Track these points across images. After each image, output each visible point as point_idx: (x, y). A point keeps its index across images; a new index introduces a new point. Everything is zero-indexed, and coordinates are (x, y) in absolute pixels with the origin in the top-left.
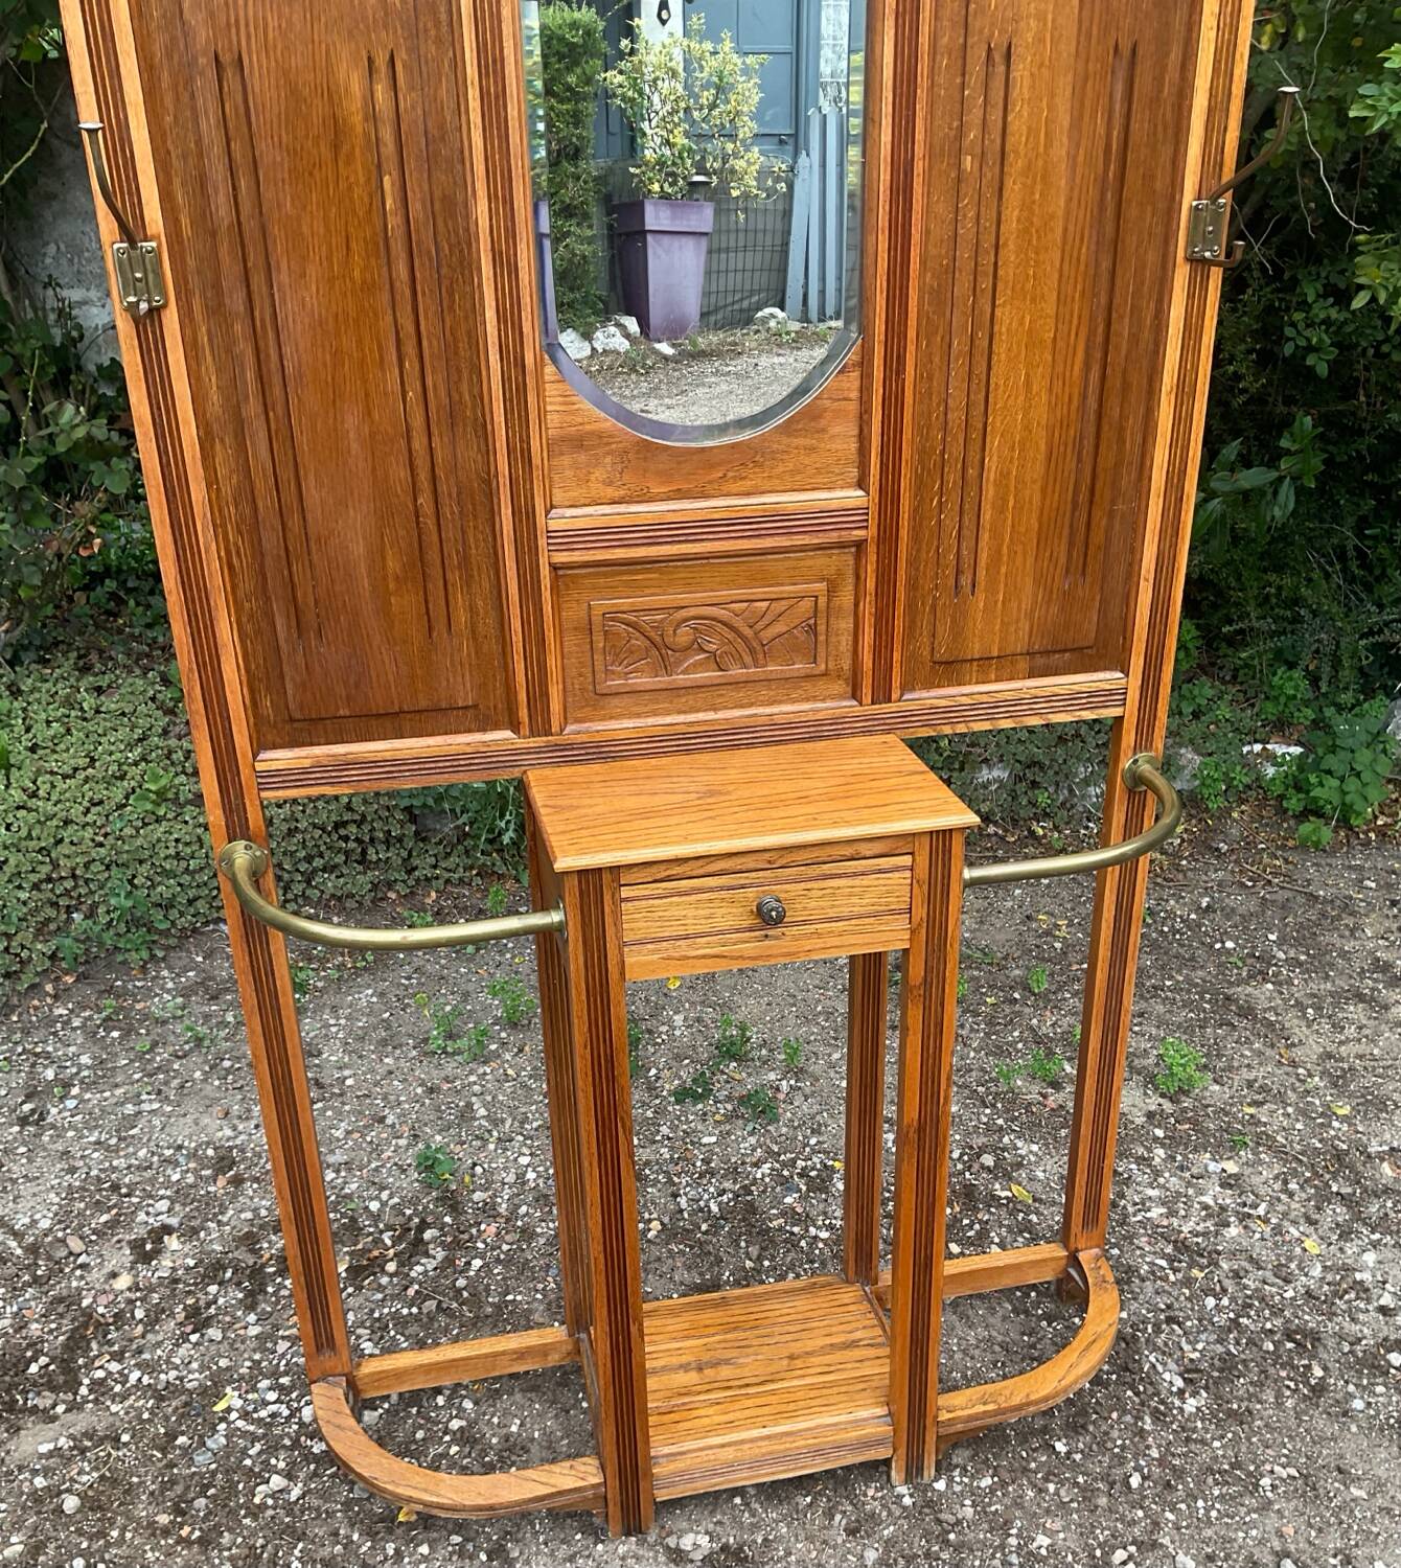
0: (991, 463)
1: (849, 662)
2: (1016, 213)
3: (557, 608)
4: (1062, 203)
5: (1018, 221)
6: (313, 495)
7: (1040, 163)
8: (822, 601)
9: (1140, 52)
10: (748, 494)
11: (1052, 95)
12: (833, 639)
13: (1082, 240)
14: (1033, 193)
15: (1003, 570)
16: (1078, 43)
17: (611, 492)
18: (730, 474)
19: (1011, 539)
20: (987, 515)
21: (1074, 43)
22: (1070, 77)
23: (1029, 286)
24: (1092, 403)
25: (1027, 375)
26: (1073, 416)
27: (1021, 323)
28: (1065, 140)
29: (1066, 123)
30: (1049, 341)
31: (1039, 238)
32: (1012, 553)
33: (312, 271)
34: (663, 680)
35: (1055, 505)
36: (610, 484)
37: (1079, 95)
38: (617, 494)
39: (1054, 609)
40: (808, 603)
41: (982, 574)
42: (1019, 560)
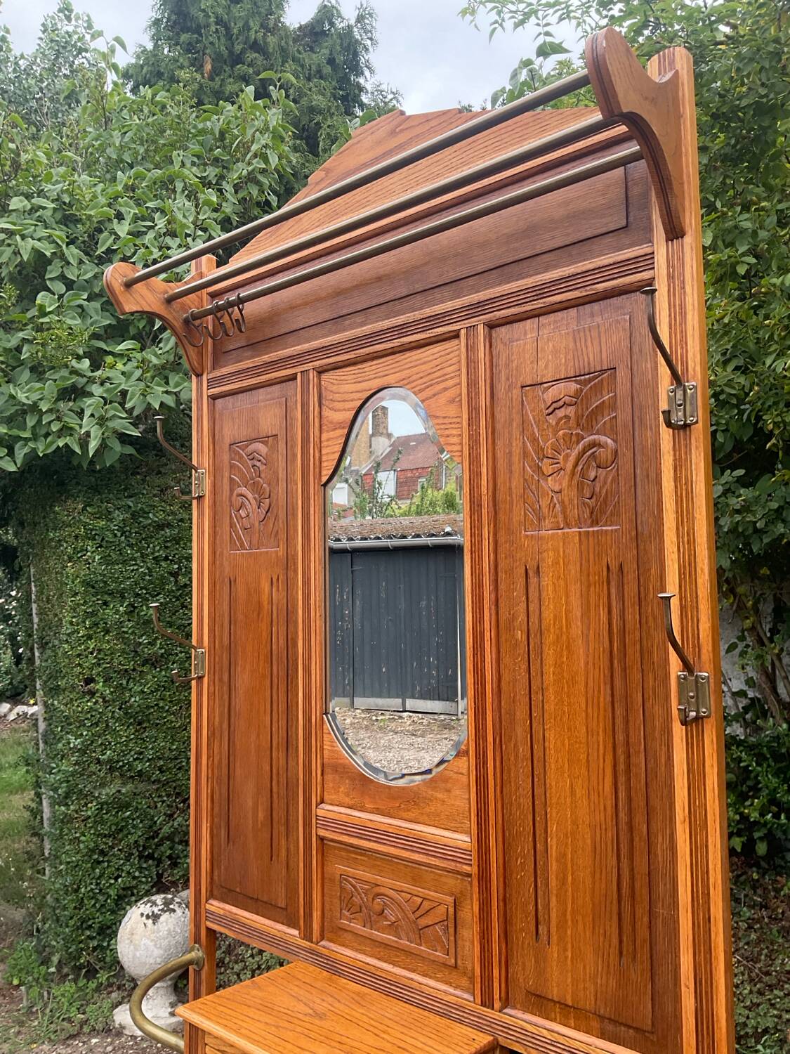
0: (552, 842)
1: (471, 965)
2: (552, 669)
3: (322, 864)
4: (582, 665)
5: (554, 674)
6: (238, 772)
7: (564, 637)
8: (451, 910)
9: (625, 570)
10: (410, 821)
11: (567, 596)
12: (460, 942)
13: (599, 691)
14: (561, 656)
15: (569, 932)
16: (581, 565)
17: (347, 800)
18: (403, 806)
19: (573, 908)
20: (553, 883)
21: (578, 565)
22: (578, 585)
23: (565, 719)
24: (623, 816)
25: (571, 785)
26: (609, 820)
27: (563, 745)
28: (579, 623)
29: (579, 614)
30: (584, 761)
31: (569, 687)
32: (575, 922)
33: (248, 667)
34: (366, 931)
35: (603, 892)
36: (347, 795)
37: (585, 596)
38: (350, 802)
39: (613, 983)
40: (442, 909)
41: (553, 930)
42: (580, 927)
